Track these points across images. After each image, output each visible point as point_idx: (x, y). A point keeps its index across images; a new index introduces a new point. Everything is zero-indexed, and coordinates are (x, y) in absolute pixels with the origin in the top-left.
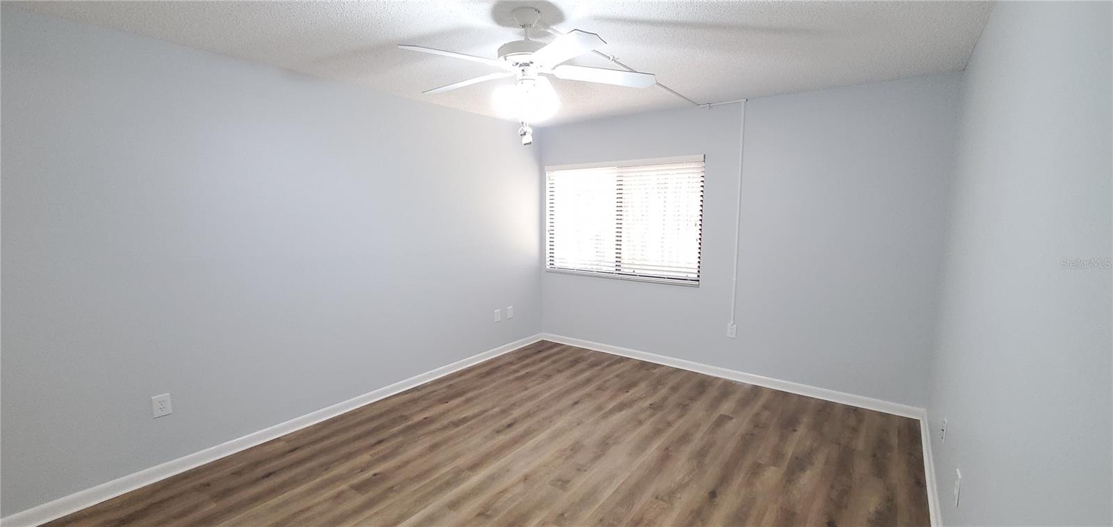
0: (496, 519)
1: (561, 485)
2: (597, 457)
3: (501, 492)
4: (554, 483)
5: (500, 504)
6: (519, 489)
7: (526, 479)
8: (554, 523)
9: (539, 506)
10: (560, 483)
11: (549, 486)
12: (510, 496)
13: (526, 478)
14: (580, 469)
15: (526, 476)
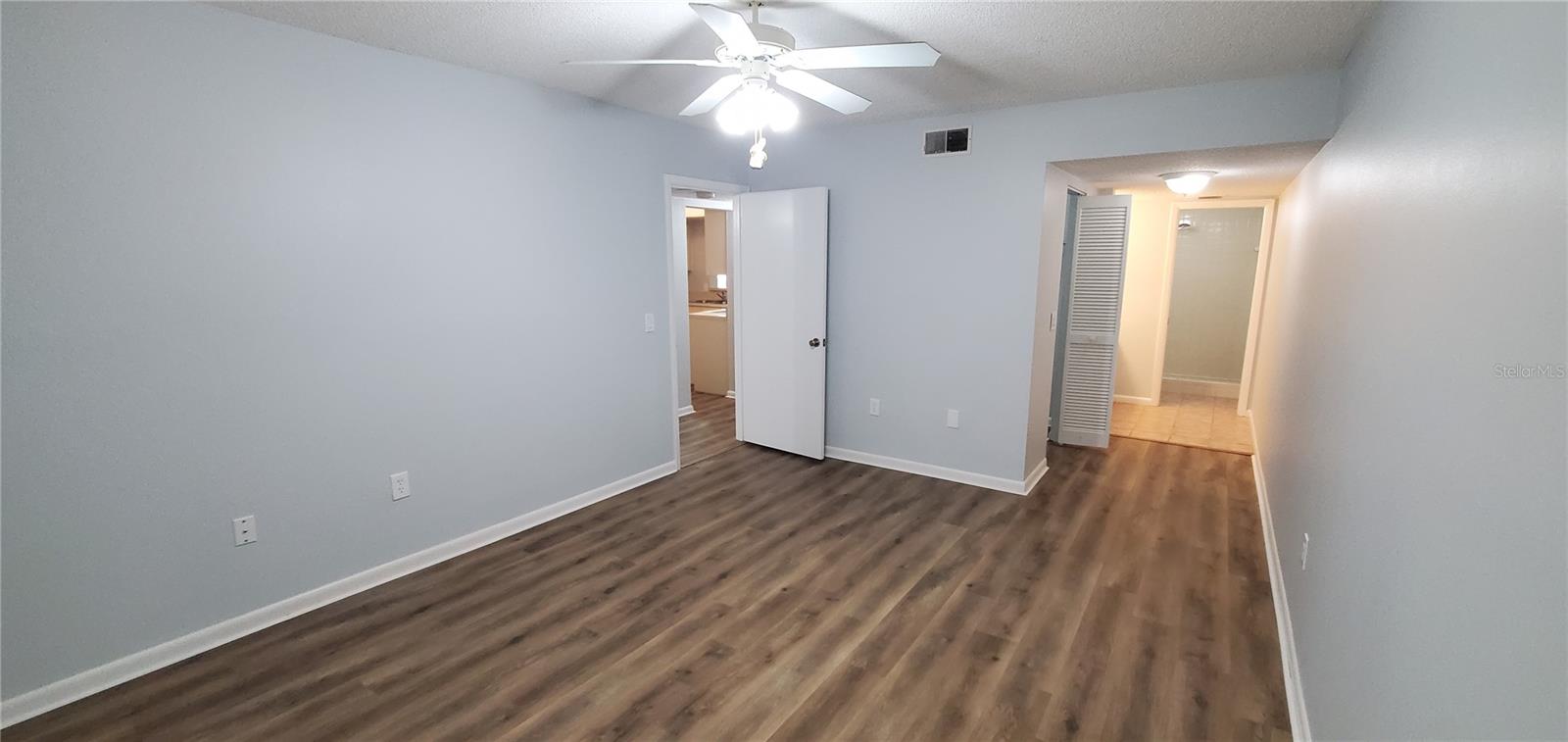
0: (796, 609)
1: (718, 649)
2: (647, 699)
3: (800, 638)
4: (729, 651)
5: (796, 625)
6: (776, 643)
7: (769, 656)
8: (730, 608)
9: (749, 623)
10: (720, 652)
11: (734, 647)
12: (786, 633)
13: (770, 658)
14: (685, 673)
15: (769, 662)
